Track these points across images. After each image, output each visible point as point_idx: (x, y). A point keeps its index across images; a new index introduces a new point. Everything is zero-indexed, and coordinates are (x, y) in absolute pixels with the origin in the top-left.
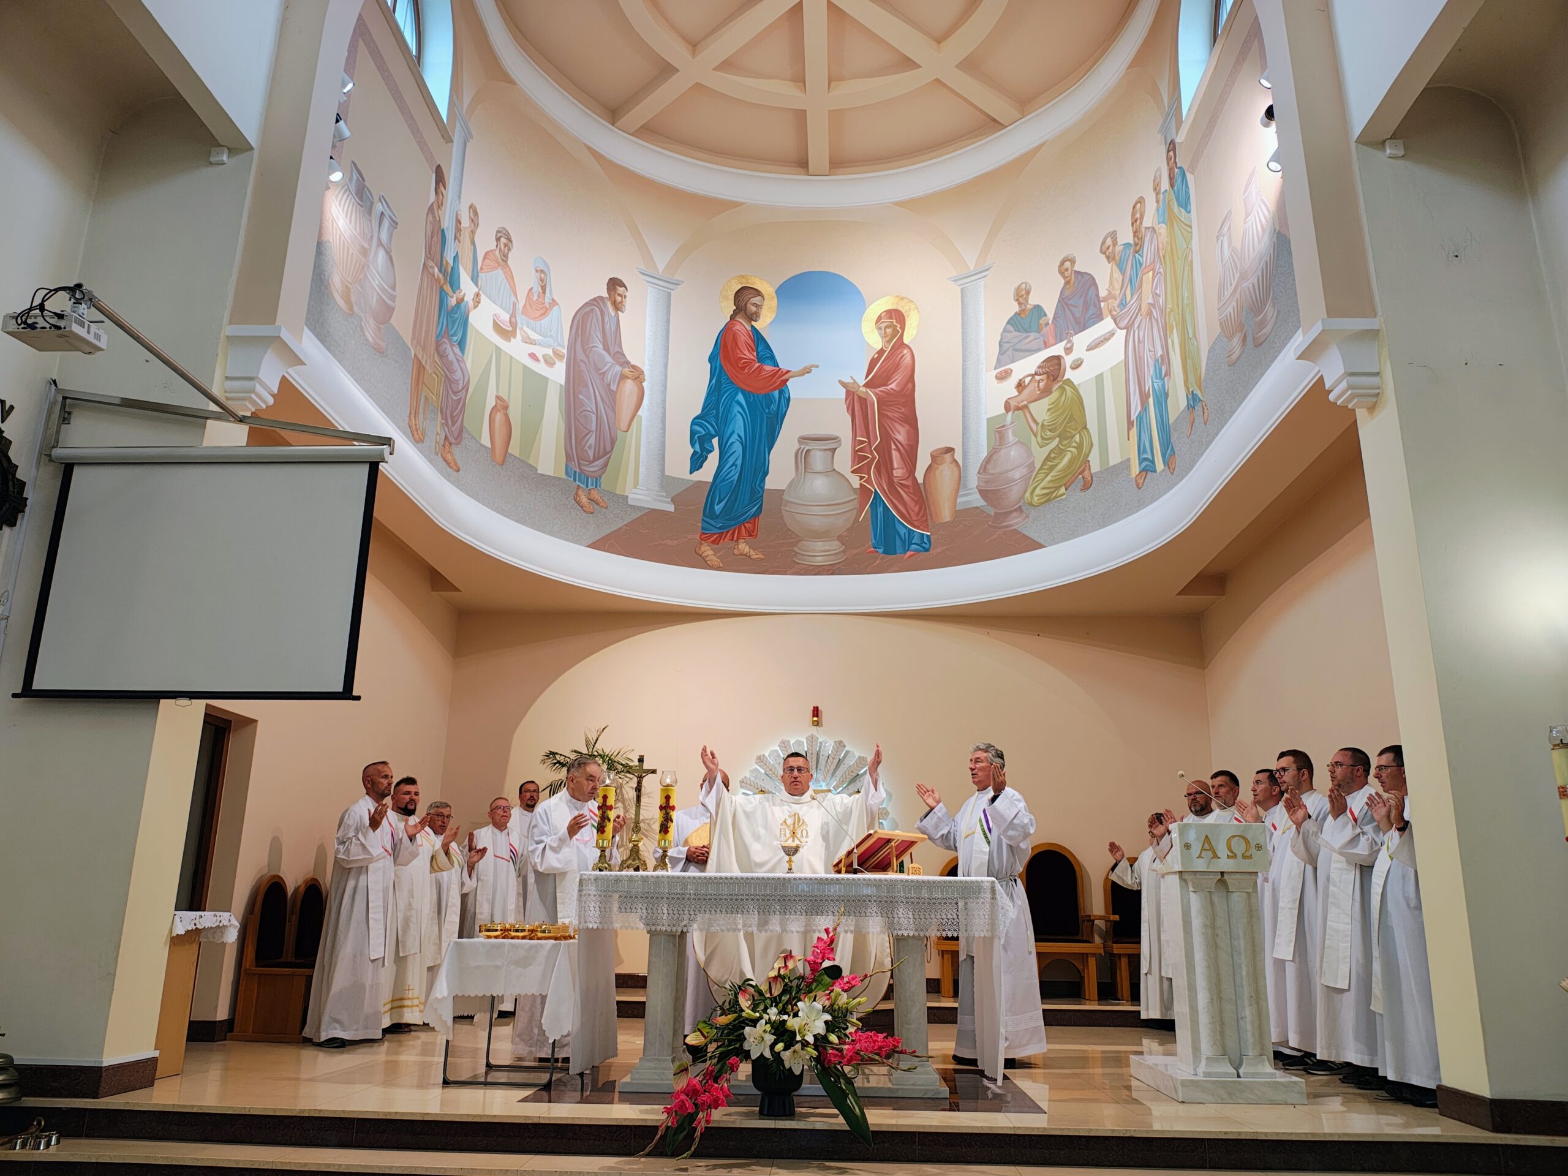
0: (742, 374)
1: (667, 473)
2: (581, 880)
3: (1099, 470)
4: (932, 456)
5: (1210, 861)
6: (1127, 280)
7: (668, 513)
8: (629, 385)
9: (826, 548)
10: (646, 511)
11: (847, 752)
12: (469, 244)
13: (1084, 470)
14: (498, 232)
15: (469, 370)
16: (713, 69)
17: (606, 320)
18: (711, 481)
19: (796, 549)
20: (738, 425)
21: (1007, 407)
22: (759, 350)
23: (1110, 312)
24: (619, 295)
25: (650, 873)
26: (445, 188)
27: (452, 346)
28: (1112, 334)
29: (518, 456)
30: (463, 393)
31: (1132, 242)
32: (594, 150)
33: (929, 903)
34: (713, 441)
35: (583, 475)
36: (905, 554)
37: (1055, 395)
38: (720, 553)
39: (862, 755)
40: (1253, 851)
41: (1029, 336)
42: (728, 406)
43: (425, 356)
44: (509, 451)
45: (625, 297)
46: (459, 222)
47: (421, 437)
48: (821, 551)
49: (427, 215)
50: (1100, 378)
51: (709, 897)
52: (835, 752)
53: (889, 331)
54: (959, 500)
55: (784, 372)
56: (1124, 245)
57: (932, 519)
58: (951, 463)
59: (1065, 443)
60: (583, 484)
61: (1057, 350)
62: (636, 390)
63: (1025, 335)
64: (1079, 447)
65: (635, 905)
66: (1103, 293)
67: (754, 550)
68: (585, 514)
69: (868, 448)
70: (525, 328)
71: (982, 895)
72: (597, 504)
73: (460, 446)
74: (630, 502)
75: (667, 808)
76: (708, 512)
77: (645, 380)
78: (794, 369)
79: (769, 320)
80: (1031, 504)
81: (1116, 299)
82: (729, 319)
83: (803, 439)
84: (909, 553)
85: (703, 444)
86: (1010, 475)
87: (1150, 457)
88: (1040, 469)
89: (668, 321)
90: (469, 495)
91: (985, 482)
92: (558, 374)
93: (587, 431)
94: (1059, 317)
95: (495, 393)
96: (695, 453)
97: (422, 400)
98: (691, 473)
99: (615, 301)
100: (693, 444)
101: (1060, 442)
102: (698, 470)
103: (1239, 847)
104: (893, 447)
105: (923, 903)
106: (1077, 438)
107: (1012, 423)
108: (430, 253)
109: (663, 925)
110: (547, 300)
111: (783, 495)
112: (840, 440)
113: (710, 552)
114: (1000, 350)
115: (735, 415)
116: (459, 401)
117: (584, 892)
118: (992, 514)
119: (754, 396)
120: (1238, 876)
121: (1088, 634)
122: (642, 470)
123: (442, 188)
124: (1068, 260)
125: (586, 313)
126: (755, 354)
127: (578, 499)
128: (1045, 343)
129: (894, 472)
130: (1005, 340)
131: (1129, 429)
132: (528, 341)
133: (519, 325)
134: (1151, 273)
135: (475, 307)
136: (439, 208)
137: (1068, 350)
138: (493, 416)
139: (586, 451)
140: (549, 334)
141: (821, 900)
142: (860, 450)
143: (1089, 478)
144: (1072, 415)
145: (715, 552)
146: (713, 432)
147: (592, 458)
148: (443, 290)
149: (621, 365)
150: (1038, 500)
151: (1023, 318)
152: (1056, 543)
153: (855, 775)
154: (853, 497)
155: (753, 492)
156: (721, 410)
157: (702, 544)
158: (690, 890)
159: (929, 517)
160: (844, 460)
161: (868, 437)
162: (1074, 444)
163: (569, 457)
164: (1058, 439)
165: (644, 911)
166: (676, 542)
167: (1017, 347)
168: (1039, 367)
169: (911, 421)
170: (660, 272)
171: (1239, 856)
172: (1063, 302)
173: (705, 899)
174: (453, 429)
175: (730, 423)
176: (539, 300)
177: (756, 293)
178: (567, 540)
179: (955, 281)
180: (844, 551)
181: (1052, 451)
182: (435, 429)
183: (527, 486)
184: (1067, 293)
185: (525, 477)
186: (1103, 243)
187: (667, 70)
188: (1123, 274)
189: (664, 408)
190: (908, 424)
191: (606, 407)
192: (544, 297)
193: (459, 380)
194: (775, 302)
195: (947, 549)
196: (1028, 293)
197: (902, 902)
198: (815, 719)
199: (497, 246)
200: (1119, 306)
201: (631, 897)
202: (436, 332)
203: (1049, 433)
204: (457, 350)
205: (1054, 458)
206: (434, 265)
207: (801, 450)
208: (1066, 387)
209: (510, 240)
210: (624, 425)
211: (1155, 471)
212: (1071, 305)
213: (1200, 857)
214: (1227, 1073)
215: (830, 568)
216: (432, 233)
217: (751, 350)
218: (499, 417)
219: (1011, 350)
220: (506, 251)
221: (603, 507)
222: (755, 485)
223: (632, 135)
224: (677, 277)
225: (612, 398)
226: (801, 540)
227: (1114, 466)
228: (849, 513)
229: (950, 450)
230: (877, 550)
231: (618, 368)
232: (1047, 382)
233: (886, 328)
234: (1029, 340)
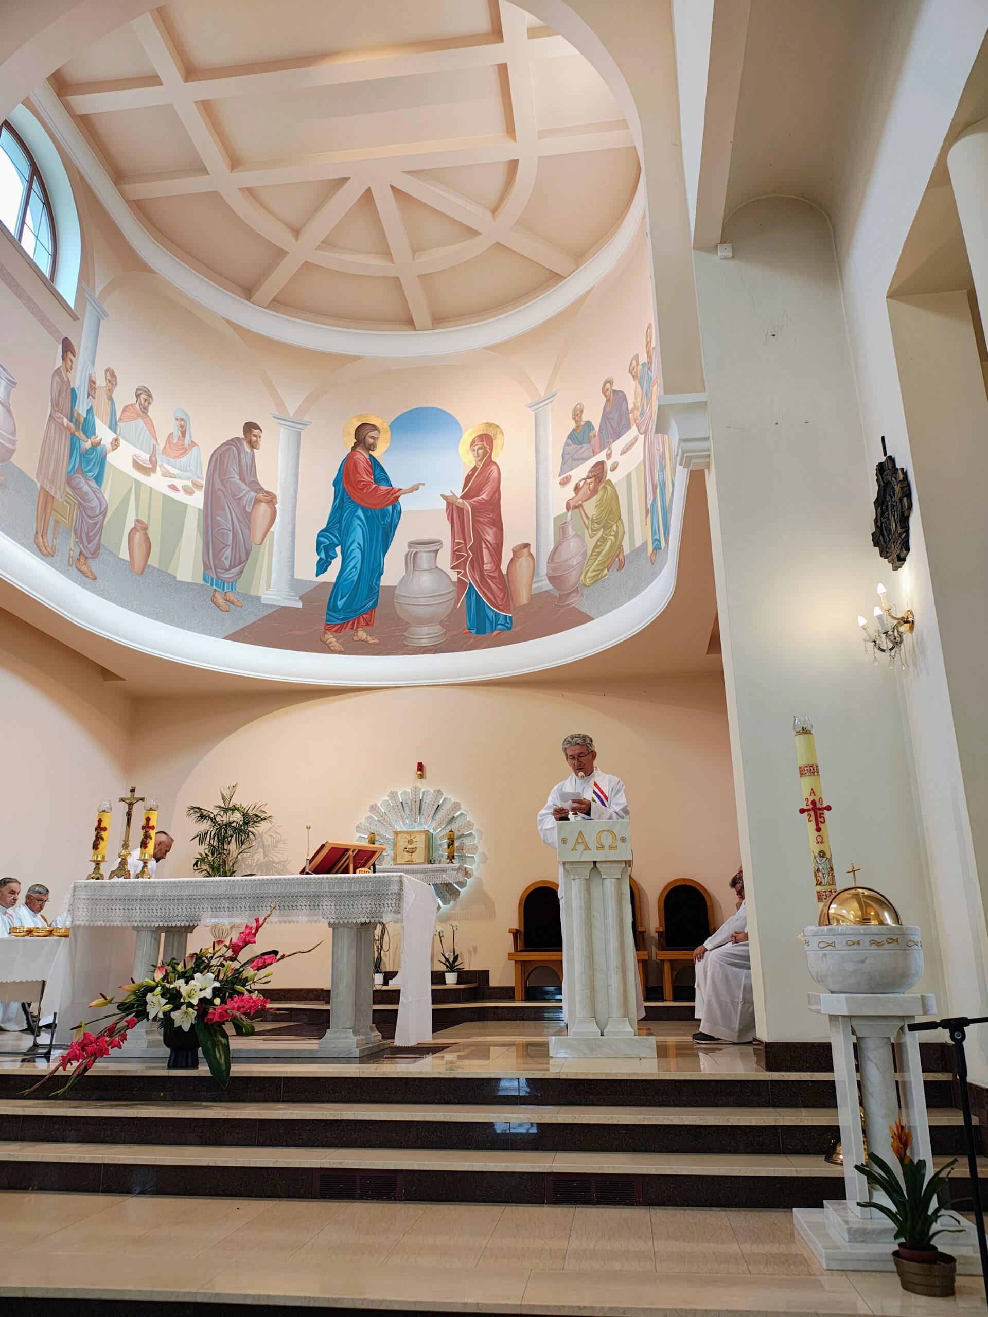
0: (362, 494)
1: (295, 577)
2: (75, 887)
3: (628, 552)
4: (513, 550)
5: (582, 853)
6: (644, 392)
7: (298, 609)
8: (263, 508)
9: (431, 631)
10: (277, 608)
11: (445, 799)
12: (106, 400)
13: (619, 554)
14: (137, 390)
15: (107, 500)
16: (317, 249)
17: (242, 457)
18: (334, 581)
19: (406, 634)
20: (358, 536)
21: (568, 508)
22: (377, 473)
23: (635, 421)
24: (254, 436)
25: (132, 880)
26: (74, 356)
27: (87, 480)
28: (636, 439)
29: (157, 567)
30: (101, 517)
31: (647, 362)
32: (232, 322)
33: (348, 896)
34: (337, 549)
35: (220, 581)
36: (493, 633)
37: (600, 493)
38: (342, 640)
39: (456, 801)
40: (618, 843)
41: (582, 448)
42: (350, 520)
43: (54, 487)
44: (149, 563)
45: (260, 437)
46: (92, 382)
47: (51, 552)
48: (425, 634)
49: (53, 376)
50: (629, 476)
51: (173, 897)
52: (434, 800)
53: (480, 451)
54: (534, 586)
55: (397, 490)
56: (642, 364)
57: (513, 603)
58: (528, 556)
59: (606, 533)
60: (220, 588)
61: (601, 457)
62: (269, 511)
63: (580, 446)
64: (616, 535)
65: (115, 907)
66: (631, 406)
67: (370, 636)
68: (221, 613)
69: (464, 549)
70: (165, 465)
71: (392, 887)
72: (232, 603)
73: (97, 560)
74: (262, 602)
75: (147, 827)
76: (332, 607)
77: (277, 502)
78: (405, 487)
79: (385, 449)
80: (584, 585)
81: (638, 410)
82: (350, 450)
83: (412, 544)
84: (496, 632)
85: (328, 550)
86: (570, 562)
87: (658, 538)
88: (590, 556)
89: (298, 455)
90: (106, 599)
91: (553, 570)
92: (197, 500)
93: (223, 546)
94: (602, 430)
95: (135, 517)
96: (321, 559)
97: (51, 524)
98: (317, 575)
99: (250, 440)
100: (318, 552)
101: (604, 532)
102: (323, 573)
103: (607, 840)
104: (484, 546)
105: (344, 896)
106: (615, 527)
107: (572, 519)
108: (57, 406)
109: (136, 921)
110: (186, 442)
111: (395, 590)
112: (442, 543)
113: (333, 640)
114: (563, 460)
115: (356, 527)
116: (96, 523)
117: (76, 897)
118: (558, 596)
119: (371, 511)
120: (608, 865)
121: (645, 692)
122: (274, 575)
123: (70, 355)
124: (608, 382)
125: (224, 451)
126: (372, 477)
127: (215, 600)
128: (593, 452)
129: (485, 566)
130: (566, 453)
131: (647, 516)
132: (167, 475)
133: (159, 463)
134: (656, 385)
135: (114, 450)
136: (67, 371)
137: (609, 456)
138: (132, 535)
139: (223, 561)
140: (188, 469)
141: (262, 897)
142: (457, 550)
143: (623, 560)
144: (611, 509)
145: (338, 639)
146: (336, 542)
147: (228, 567)
148: (74, 435)
149: (256, 492)
150: (589, 581)
151: (578, 433)
152: (601, 616)
153: (451, 817)
154: (452, 589)
155: (371, 589)
156: (344, 524)
157: (325, 633)
158: (159, 892)
159: (511, 602)
160: (445, 559)
161: (464, 539)
162: (613, 533)
163: (206, 567)
164: (602, 530)
165: (122, 910)
166: (303, 633)
167: (575, 457)
168: (589, 472)
169: (498, 524)
170: (291, 416)
171: (607, 847)
172: (605, 417)
173: (170, 900)
174: (89, 546)
175: (351, 534)
176: (180, 442)
177: (373, 428)
178: (204, 634)
179: (530, 407)
180: (445, 634)
181: (598, 540)
182: (69, 546)
183: (166, 591)
184: (607, 410)
185: (164, 584)
186: (631, 365)
187: (281, 253)
188: (642, 389)
189: (294, 525)
190: (496, 527)
191: (241, 524)
192: (184, 441)
193: (96, 507)
194: (388, 435)
195: (524, 627)
196: (582, 411)
197: (327, 896)
198: (419, 772)
199: (137, 401)
200: (640, 416)
201: (112, 899)
202: (67, 468)
203: (596, 526)
204: (93, 484)
205: (600, 545)
206: (62, 416)
207: (410, 553)
208: (607, 486)
209: (150, 396)
210: (258, 539)
211: (661, 549)
212: (611, 419)
213: (574, 849)
214: (592, 1032)
215: (433, 648)
216: (60, 391)
217: (369, 473)
218: (138, 536)
219: (570, 460)
220: (146, 404)
221: (238, 606)
222: (372, 582)
223: (267, 308)
224: (306, 419)
225: (247, 518)
226: (410, 627)
227: (638, 547)
228: (448, 603)
229: (527, 546)
230: (471, 631)
231: (253, 494)
232: (594, 486)
233: (478, 449)
234: (583, 450)
